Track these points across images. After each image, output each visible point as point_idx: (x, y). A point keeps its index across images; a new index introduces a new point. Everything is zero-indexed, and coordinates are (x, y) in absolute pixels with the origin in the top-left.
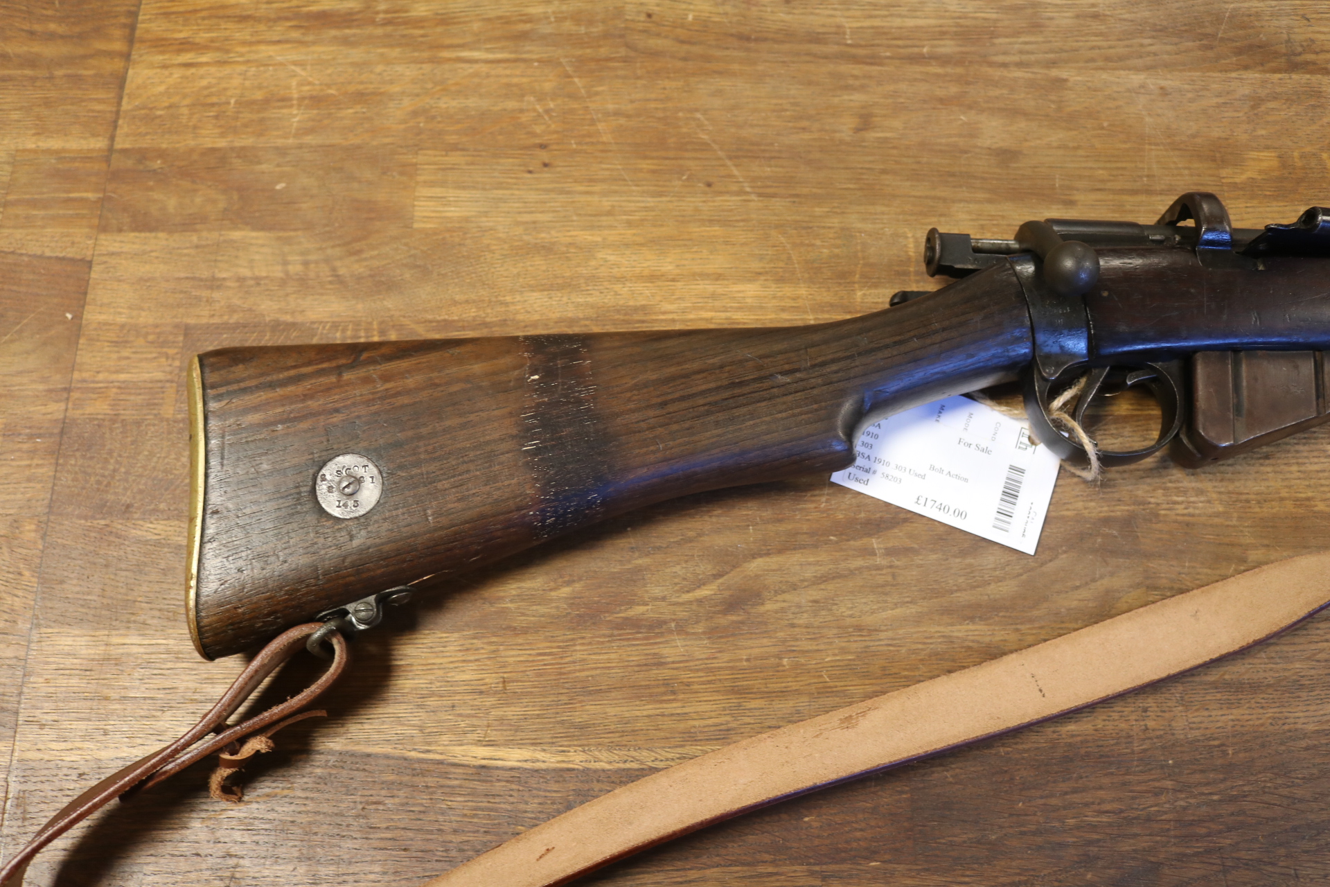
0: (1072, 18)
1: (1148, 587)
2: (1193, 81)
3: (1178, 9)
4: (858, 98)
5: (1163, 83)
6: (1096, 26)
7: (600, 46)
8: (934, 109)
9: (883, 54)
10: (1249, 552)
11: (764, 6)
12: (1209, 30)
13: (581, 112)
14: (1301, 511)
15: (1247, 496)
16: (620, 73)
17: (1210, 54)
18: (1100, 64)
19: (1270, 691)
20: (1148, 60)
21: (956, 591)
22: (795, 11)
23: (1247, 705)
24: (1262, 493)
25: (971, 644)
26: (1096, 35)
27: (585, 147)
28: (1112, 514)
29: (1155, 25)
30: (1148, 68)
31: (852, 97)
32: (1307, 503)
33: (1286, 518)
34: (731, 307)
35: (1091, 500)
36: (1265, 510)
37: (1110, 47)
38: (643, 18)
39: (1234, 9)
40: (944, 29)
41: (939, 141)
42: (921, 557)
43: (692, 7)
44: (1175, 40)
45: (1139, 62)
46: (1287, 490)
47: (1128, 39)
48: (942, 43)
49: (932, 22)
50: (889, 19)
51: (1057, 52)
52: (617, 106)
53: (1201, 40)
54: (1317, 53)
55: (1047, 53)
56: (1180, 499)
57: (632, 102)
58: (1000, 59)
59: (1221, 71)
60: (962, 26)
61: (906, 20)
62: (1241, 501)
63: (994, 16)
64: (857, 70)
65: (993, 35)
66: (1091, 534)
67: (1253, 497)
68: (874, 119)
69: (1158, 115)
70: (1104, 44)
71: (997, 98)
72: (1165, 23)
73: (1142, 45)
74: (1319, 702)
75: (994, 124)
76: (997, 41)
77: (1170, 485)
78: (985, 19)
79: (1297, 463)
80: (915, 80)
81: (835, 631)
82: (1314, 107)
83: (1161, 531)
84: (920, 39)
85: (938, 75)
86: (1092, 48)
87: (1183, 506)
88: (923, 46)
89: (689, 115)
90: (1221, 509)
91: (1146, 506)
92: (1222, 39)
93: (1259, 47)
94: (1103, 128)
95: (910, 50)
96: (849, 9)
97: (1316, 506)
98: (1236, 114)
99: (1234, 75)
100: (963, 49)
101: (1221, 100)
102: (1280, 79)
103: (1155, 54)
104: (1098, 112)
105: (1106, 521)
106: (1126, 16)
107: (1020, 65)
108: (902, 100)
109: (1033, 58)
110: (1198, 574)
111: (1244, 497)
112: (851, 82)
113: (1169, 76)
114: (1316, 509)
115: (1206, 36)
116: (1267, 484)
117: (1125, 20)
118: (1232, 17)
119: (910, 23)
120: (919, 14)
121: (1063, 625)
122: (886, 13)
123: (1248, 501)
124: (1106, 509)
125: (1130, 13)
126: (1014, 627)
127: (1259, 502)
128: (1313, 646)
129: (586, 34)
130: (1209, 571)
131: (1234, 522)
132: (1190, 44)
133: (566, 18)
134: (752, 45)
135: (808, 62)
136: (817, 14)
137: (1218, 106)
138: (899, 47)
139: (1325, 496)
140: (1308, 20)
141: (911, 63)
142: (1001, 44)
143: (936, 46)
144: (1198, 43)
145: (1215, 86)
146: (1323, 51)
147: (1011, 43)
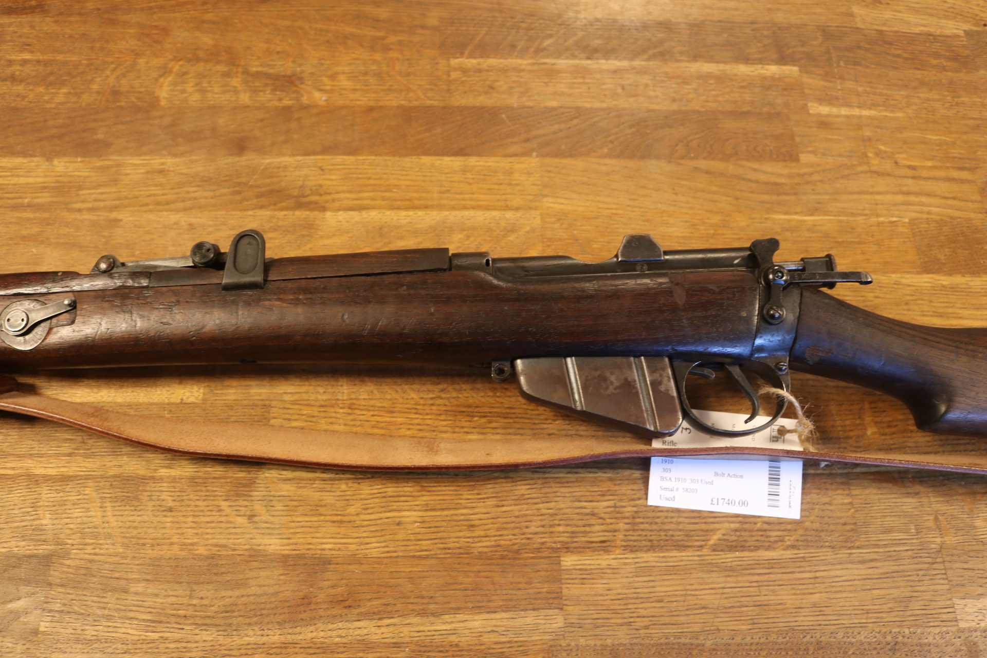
0: (143, 173)
2: (216, 218)
3: (225, 164)
5: (193, 220)
6: (161, 179)
8: (16, 244)
10: (132, 585)
12: (243, 180)
15: (145, 541)
17: (238, 197)
18: (151, 207)
20: (188, 204)
24: (157, 539)
26: (156, 186)
28: (35, 552)
29: (204, 176)
30: (186, 210)
32: (191, 547)
33: (170, 559)
35: (23, 541)
36: (155, 552)
39: (269, 164)
40: (46, 185)
44: (215, 187)
45: (181, 205)
46: (178, 536)
47: (179, 188)
48: (41, 195)
49: (40, 180)
50: (9, 178)
51: (122, 200)
53: (235, 187)
54: (321, 195)
55: (114, 200)
56: (92, 541)
58: (78, 206)
59: (241, 210)
60: (60, 182)
61: (22, 179)
63: (86, 174)
65: (80, 188)
66: (14, 567)
67: (150, 541)
69: (180, 245)
70: (160, 192)
71: (64, 235)
72: (211, 175)
73: (188, 192)
75: (55, 254)
76: (81, 192)
77: (87, 530)
78: (78, 176)
79: (193, 516)
80: (10, 223)
82: (304, 236)
83: (69, 566)
84: (25, 193)
85: (28, 219)
86: (150, 196)
87: (92, 547)
88: (26, 198)
90: (121, 550)
91: (63, 546)
92: (252, 186)
93: (278, 191)
94: (134, 256)
95: (16, 201)
97: (197, 550)
99: (250, 213)
100: (54, 199)
102: (285, 215)
103: (195, 199)
105: (30, 557)
106: (185, 171)
107: (90, 210)
109: (102, 204)
110: (87, 601)
111: (141, 541)
113: (199, 215)
115: (240, 184)
116: (164, 531)
117: (182, 174)
118: (266, 169)
119: (23, 180)
120: (32, 174)
122: (9, 174)
123: (144, 545)
124: (32, 547)
125: (188, 168)
127: (152, 546)
130: (96, 599)
131: (128, 561)
132: (225, 191)
138: (8, 198)
139: (206, 542)
140: (323, 170)
141: (12, 211)
142: (83, 195)
143: (35, 198)
144: (232, 189)
145: (232, 222)
146: (326, 193)
147: (90, 194)
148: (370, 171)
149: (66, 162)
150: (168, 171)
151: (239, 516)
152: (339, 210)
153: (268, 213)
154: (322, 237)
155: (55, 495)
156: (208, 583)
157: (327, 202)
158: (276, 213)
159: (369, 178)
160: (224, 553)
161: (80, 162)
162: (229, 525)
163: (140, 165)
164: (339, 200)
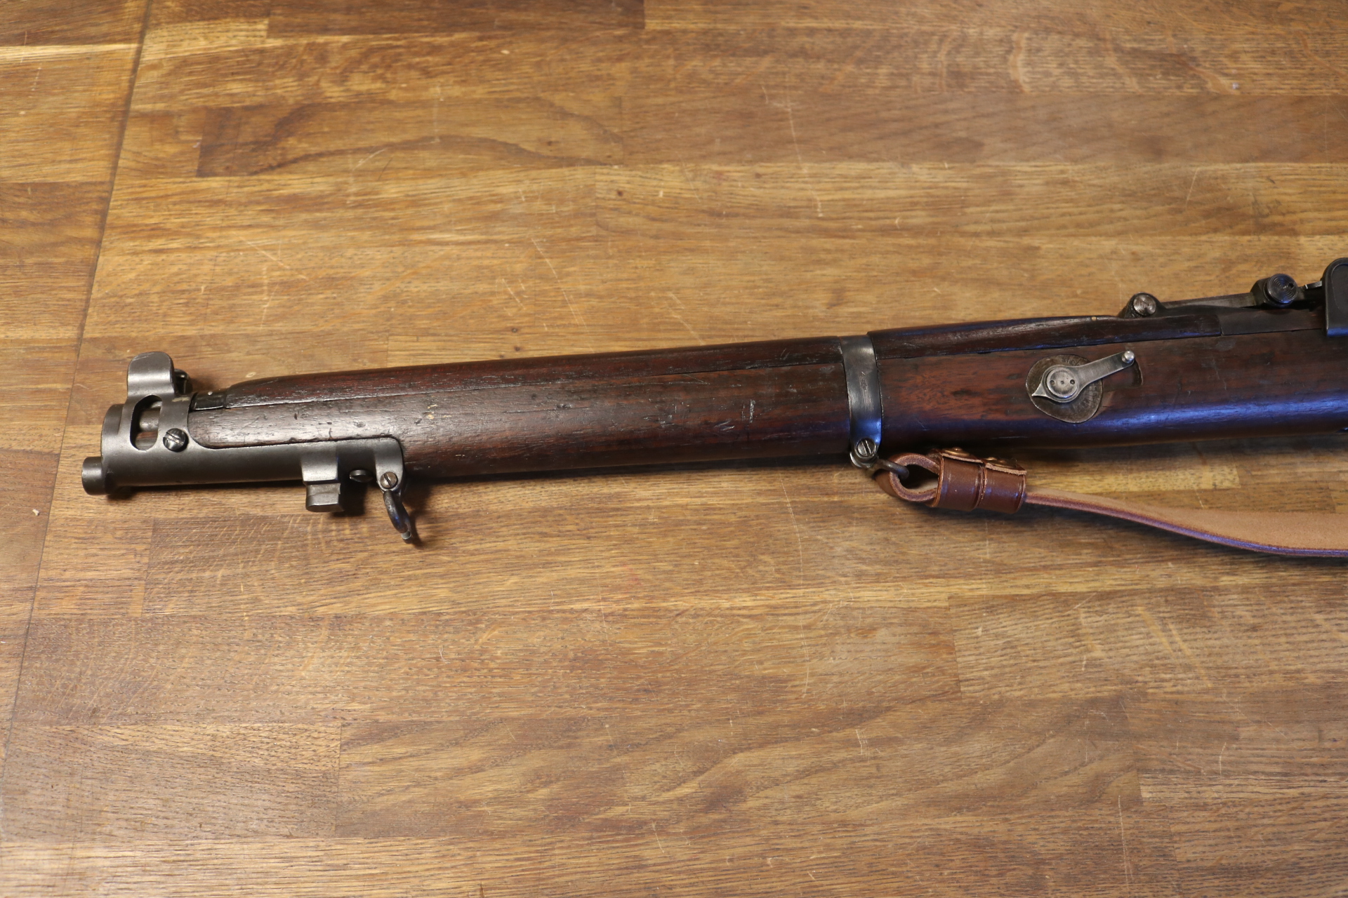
0: (1042, 185)
1: (1138, 770)
2: (1164, 245)
3: (1146, 173)
4: (831, 272)
5: (1135, 248)
6: (1066, 192)
7: (571, 226)
8: (907, 281)
9: (855, 227)
10: (1240, 729)
11: (735, 181)
12: (1177, 194)
13: (552, 294)
14: (1291, 684)
15: (1236, 671)
16: (591, 252)
17: (1180, 217)
18: (1072, 230)
19: (1269, 875)
20: (1119, 226)
21: (942, 781)
22: (766, 186)
23: (1247, 891)
24: (1251, 667)
25: (959, 837)
26: (1066, 201)
27: (557, 330)
28: (1099, 695)
29: (1124, 189)
30: (1119, 234)
31: (824, 272)
32: (1297, 675)
33: (1276, 692)
34: (706, 492)
35: (1078, 681)
36: (1255, 684)
37: (1081, 214)
38: (613, 195)
39: (1201, 172)
40: (915, 200)
41: (912, 314)
42: (905, 747)
43: (662, 184)
44: (1144, 204)
45: (1109, 228)
46: (1276, 663)
47: (1097, 205)
48: (913, 213)
49: (903, 192)
50: (859, 191)
51: (1028, 220)
52: (588, 287)
53: (1170, 204)
54: (1283, 214)
55: (1018, 221)
56: (1168, 676)
57: (604, 282)
58: (972, 228)
59: (1191, 235)
60: (932, 196)
61: (877, 191)
62: (1230, 676)
63: (965, 185)
64: (829, 243)
65: (964, 204)
66: (1078, 717)
67: (1243, 671)
68: (848, 294)
69: (1131, 281)
70: (1075, 210)
71: (969, 268)
72: (1133, 188)
73: (1112, 211)
74: (1320, 885)
75: (968, 295)
76: (968, 210)
77: (1156, 662)
78: (955, 188)
79: (1286, 634)
80: (888, 252)
81: (819, 827)
83: (1150, 711)
84: (891, 211)
85: (910, 247)
86: (1063, 215)
87: (1171, 684)
88: (895, 218)
89: (660, 295)
90: (1210, 685)
91: (1134, 685)
92: (1190, 203)
93: (1228, 209)
94: (1076, 296)
95: (881, 222)
96: (820, 182)
97: (1306, 678)
98: (1208, 278)
99: (1204, 238)
100: (934, 219)
101: (1192, 264)
102: (1250, 241)
103: (1126, 219)
104: (1071, 280)
105: (1094, 702)
106: (1096, 182)
107: (992, 234)
108: (875, 274)
109: (1004, 226)
110: (1190, 754)
111: (1233, 672)
112: (823, 256)
113: (1140, 241)
114: (1306, 681)
115: (1175, 199)
116: (1256, 657)
117: (1094, 185)
118: (1199, 180)
119: (881, 194)
120: (889, 184)
121: (1053, 814)
122: (857, 185)
123: (1237, 676)
124: (1092, 689)
125: (1099, 178)
126: (1003, 816)
127: (1248, 677)
128: (1311, 826)
129: (557, 213)
130: (1200, 750)
131: (1224, 698)
132: (1159, 208)
133: (536, 198)
134: (724, 221)
135: (779, 237)
136: (787, 188)
137: (1190, 270)
138: (870, 219)
139: (1314, 668)
140: (1273, 181)
141: (883, 236)
142: (972, 213)
143: (907, 217)
144: (1167, 206)
145: (1186, 250)
146: (1289, 212)
147: (982, 212)
148: (1332, 182)
149: (929, 169)
150: (1074, 181)
151: (1342, 631)
152: (1314, 234)
153: (1227, 238)
154: (1307, 269)
155: (1098, 618)
156: (1335, 720)
157: (1294, 223)
158: (1237, 238)
159: (1334, 192)
160: (1340, 680)
161: (949, 168)
162: (1335, 644)
163: (1032, 173)
164: (1309, 220)
